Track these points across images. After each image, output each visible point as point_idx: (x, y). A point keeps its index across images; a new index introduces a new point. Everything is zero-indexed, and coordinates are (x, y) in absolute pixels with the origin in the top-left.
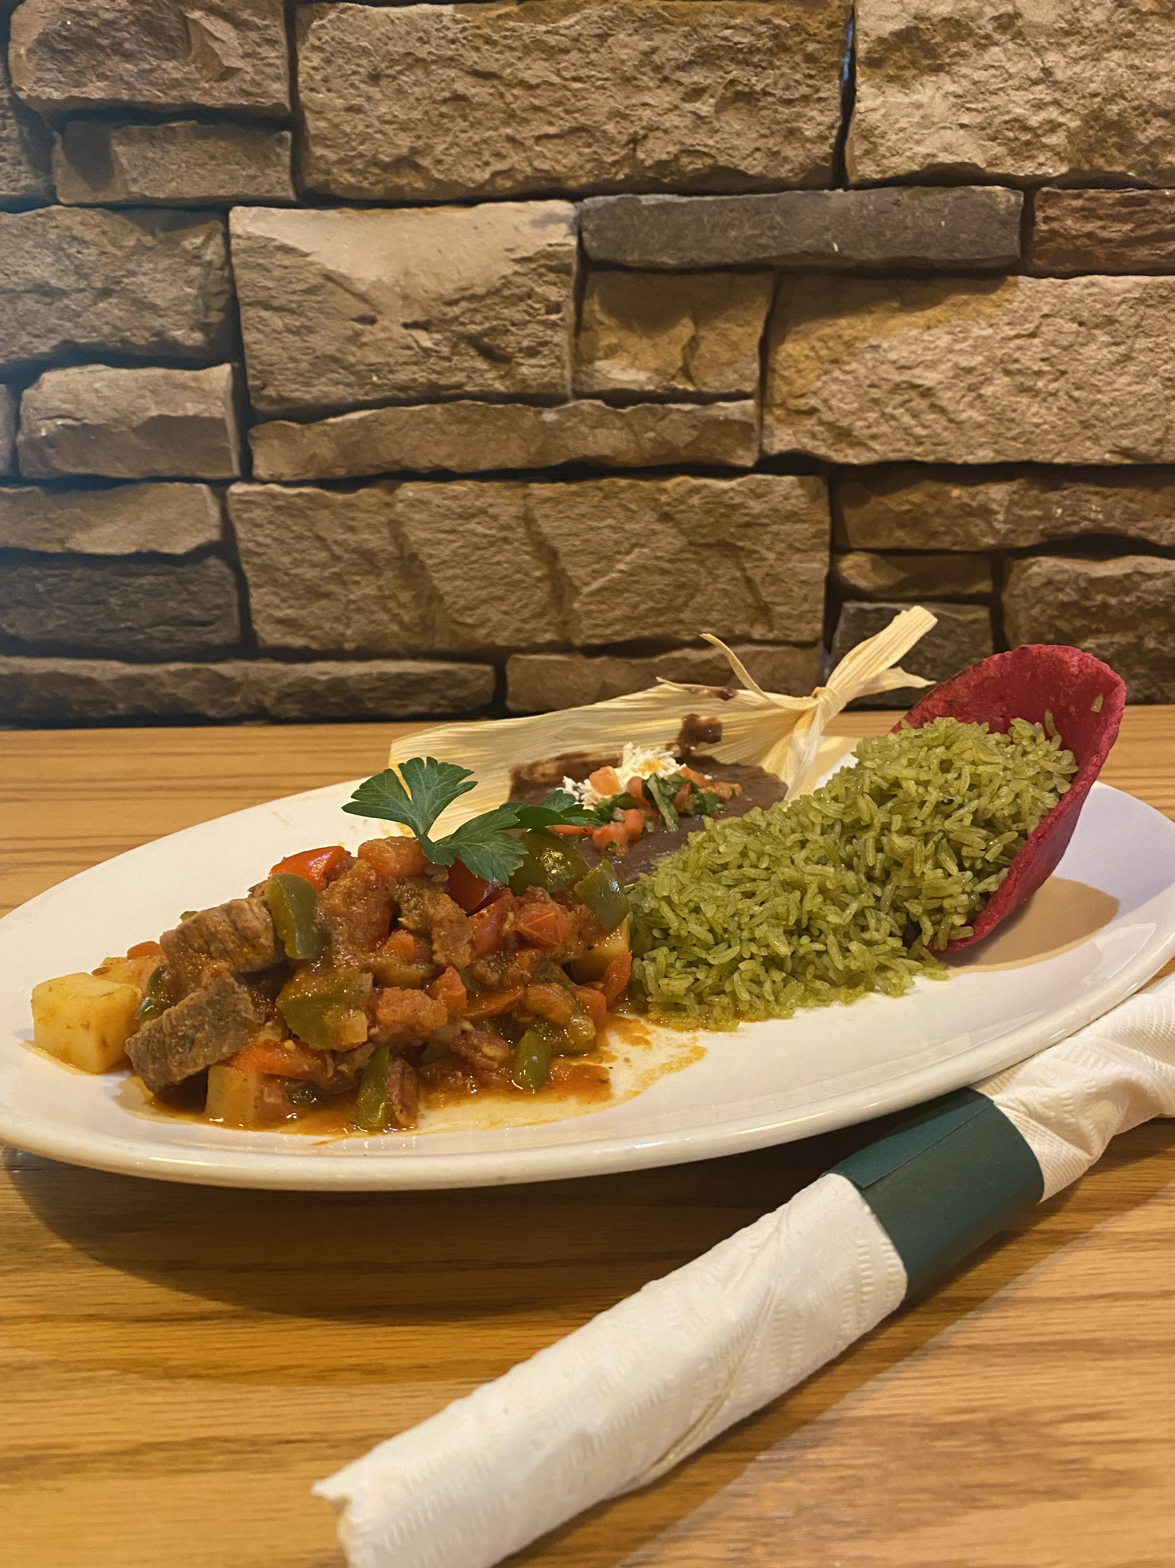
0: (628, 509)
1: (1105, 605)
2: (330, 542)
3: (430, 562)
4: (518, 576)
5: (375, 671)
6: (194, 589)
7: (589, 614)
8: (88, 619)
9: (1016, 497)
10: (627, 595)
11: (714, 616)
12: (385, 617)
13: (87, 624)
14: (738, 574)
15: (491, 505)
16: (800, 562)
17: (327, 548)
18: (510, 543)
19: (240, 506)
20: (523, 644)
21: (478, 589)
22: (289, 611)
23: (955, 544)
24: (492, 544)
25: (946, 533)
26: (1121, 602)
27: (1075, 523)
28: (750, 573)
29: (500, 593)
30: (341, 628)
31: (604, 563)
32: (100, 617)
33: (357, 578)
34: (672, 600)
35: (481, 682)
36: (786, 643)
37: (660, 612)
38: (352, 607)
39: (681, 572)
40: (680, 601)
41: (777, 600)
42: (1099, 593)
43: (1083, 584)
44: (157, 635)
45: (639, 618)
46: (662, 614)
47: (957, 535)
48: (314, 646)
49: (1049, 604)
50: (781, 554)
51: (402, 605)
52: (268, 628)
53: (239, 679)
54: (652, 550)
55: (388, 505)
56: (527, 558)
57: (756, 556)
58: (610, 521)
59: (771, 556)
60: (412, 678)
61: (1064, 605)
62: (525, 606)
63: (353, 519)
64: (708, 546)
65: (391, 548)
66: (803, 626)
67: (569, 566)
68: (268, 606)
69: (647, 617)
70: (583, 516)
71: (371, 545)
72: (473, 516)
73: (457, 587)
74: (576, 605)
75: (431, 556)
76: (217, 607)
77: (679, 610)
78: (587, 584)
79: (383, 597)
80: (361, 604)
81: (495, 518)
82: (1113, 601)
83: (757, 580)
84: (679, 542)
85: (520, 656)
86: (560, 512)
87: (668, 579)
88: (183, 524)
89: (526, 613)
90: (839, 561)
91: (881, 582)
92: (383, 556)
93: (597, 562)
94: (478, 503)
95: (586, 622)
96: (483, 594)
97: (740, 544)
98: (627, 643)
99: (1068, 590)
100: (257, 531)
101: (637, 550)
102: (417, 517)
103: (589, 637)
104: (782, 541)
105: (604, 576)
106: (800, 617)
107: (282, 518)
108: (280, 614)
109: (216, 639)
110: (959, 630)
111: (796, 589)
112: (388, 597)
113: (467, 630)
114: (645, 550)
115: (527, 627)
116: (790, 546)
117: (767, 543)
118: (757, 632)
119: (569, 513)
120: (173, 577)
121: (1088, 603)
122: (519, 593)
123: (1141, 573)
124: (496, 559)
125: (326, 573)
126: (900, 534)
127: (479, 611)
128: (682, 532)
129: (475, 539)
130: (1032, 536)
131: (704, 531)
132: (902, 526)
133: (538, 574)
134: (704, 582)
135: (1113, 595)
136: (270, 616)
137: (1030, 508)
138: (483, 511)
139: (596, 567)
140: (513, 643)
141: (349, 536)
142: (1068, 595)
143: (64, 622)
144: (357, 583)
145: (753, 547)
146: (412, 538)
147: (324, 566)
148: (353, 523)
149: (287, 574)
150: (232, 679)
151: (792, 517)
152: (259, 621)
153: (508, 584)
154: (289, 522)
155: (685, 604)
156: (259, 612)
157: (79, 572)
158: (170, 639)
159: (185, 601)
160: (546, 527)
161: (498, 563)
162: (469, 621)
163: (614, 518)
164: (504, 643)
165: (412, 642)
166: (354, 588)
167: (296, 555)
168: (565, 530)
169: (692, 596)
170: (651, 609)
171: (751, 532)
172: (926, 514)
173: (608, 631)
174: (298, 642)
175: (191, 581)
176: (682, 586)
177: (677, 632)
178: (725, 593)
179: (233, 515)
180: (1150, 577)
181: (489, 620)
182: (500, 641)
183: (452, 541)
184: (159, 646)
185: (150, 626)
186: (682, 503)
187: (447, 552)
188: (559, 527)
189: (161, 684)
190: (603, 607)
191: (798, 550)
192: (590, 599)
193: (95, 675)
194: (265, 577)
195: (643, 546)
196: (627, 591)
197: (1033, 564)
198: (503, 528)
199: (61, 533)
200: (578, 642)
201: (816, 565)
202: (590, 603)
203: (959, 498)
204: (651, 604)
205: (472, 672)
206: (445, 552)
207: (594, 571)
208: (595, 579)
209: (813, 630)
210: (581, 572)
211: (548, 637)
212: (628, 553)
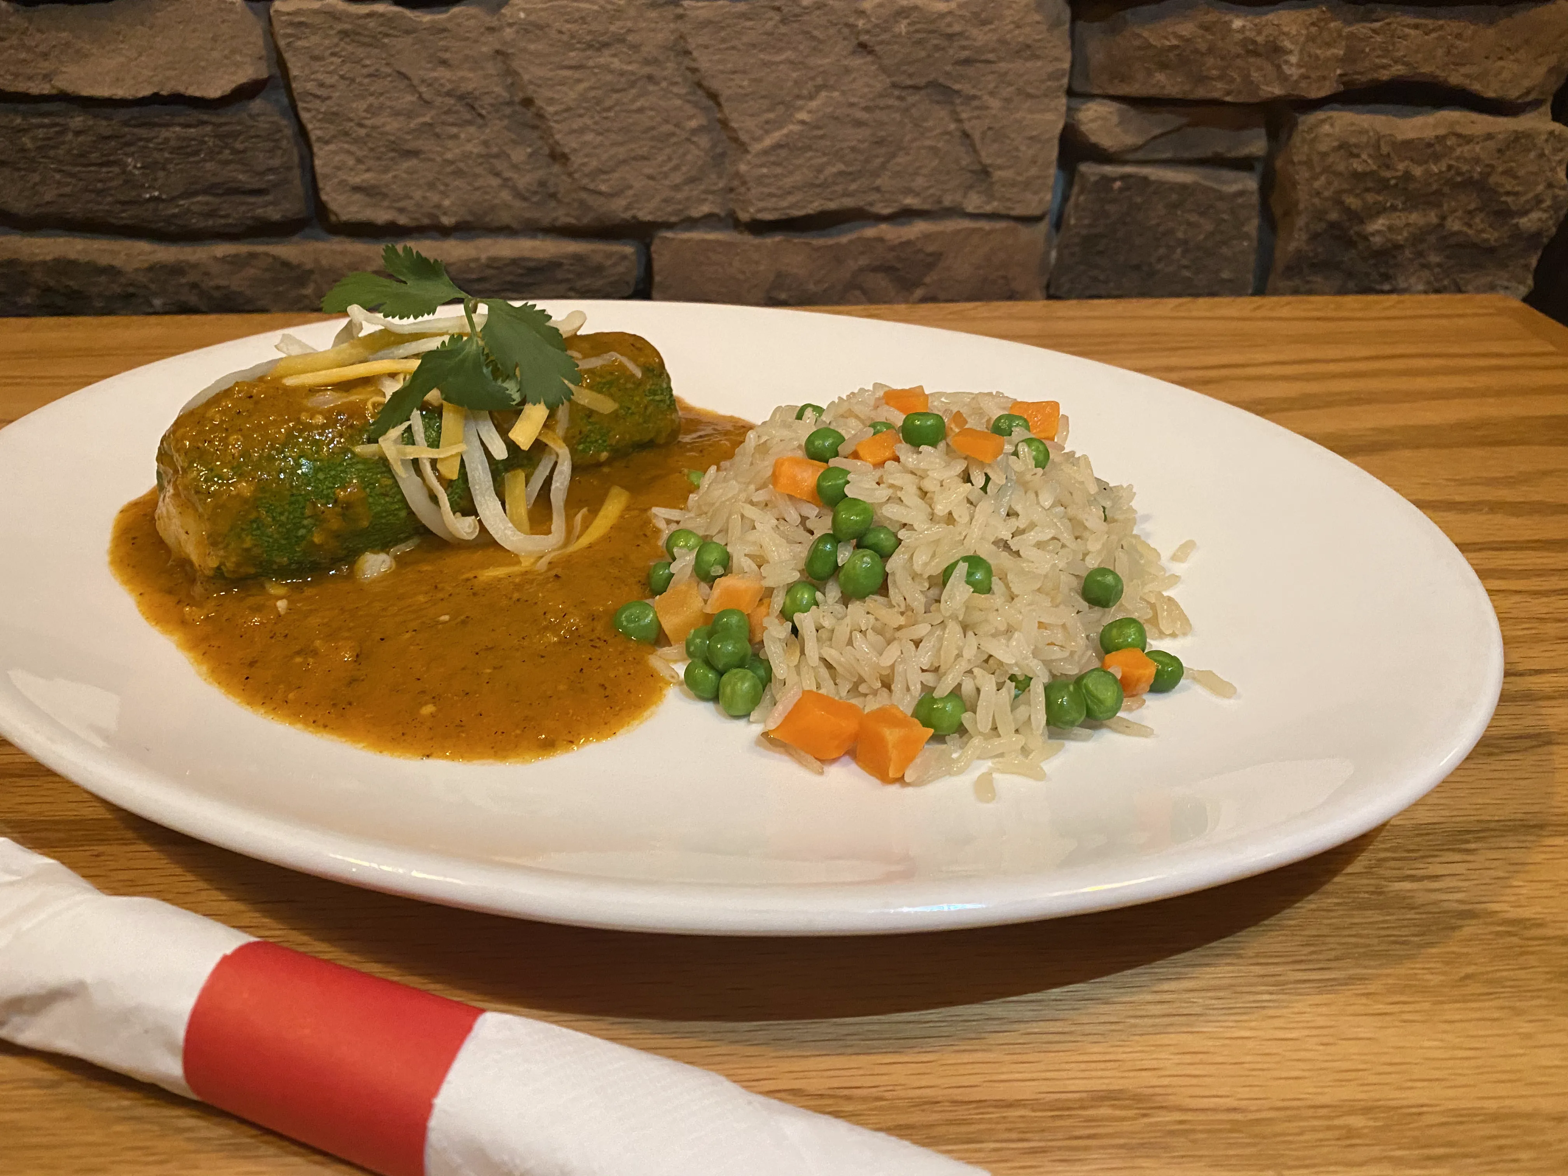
0: (814, 38)
1: (1407, 176)
2: (416, 82)
3: (551, 109)
4: (667, 128)
5: (484, 257)
6: (239, 146)
7: (760, 180)
8: (100, 185)
9: (1313, 29)
10: (809, 154)
11: (920, 182)
12: (495, 182)
13: (99, 192)
14: (952, 126)
15: (630, 31)
16: (1031, 111)
17: (413, 88)
18: (657, 83)
19: (289, 31)
20: (673, 219)
21: (614, 144)
22: (367, 176)
23: (1228, 93)
24: (633, 84)
25: (1220, 78)
26: (1427, 172)
27: (1384, 67)
28: (967, 126)
29: (644, 151)
30: (435, 198)
31: (781, 109)
32: (114, 183)
33: (455, 130)
34: (867, 161)
35: (621, 269)
36: (1007, 217)
37: (852, 176)
38: (449, 169)
39: (881, 124)
40: (878, 161)
41: (999, 161)
42: (1402, 160)
43: (1385, 149)
44: (194, 208)
45: (824, 185)
46: (854, 180)
47: (1233, 80)
48: (402, 220)
49: (1339, 174)
50: (1008, 100)
51: (515, 167)
52: (342, 198)
53: (309, 266)
54: (843, 93)
55: (491, 30)
56: (678, 102)
57: (976, 103)
58: (788, 54)
59: (995, 104)
60: (532, 264)
61: (1357, 176)
62: (676, 168)
63: (446, 49)
64: (916, 88)
65: (498, 90)
66: (1029, 196)
67: (735, 115)
68: (338, 168)
69: (835, 183)
70: (754, 46)
71: (470, 87)
72: (606, 45)
73: (585, 143)
74: (743, 168)
75: (551, 101)
76: (270, 170)
77: (876, 174)
78: (759, 139)
79: (489, 156)
80: (461, 165)
81: (636, 48)
82: (1418, 171)
83: (977, 136)
84: (880, 83)
85: (669, 234)
86: (723, 40)
87: (864, 133)
88: (215, 54)
89: (677, 178)
90: (1078, 110)
91: (1130, 140)
92: (488, 100)
93: (769, 110)
94: (612, 28)
95: (755, 191)
96: (621, 152)
97: (957, 87)
98: (808, 217)
99: (1364, 156)
100: (316, 65)
101: (824, 94)
102: (532, 47)
103: (759, 211)
104: (1010, 84)
105: (781, 128)
106: (1027, 185)
107: (350, 48)
108: (357, 180)
109: (274, 214)
110: (1220, 205)
111: (1023, 148)
112: (497, 156)
113: (602, 200)
114: (836, 94)
115: (679, 196)
116: (1020, 91)
117: (991, 86)
118: (973, 202)
119: (735, 42)
120: (209, 129)
121: (1387, 174)
122: (668, 151)
123: (1459, 136)
124: (638, 104)
125: (412, 125)
126: (1160, 77)
127: (616, 175)
128: (883, 69)
129: (609, 77)
130: (1327, 83)
131: (911, 70)
132: (1163, 66)
133: (693, 124)
134: (908, 137)
135: (1419, 163)
136: (343, 183)
137: (1328, 45)
138: (621, 40)
139: (771, 116)
140: (660, 217)
141: (442, 73)
142: (1363, 163)
143: (68, 190)
144: (455, 137)
145: (973, 92)
146: (526, 77)
147: (410, 115)
148: (447, 56)
149: (361, 125)
150: (299, 266)
151: (1027, 51)
152: (328, 189)
153: (653, 138)
154: (361, 52)
155: (883, 166)
156: (326, 176)
157: (78, 121)
158: (212, 214)
159: (227, 163)
160: (704, 61)
161: (641, 110)
162: (603, 188)
163: (795, 49)
164: (649, 218)
165: (528, 215)
166: (450, 143)
167: (371, 99)
168: (730, 66)
169: (894, 155)
170: (841, 173)
171: (970, 71)
172: (1196, 51)
173: (784, 204)
174: (382, 216)
175: (235, 135)
176: (880, 142)
177: (871, 204)
178: (934, 150)
179: (282, 43)
180: (1468, 140)
181: (630, 187)
182: (644, 215)
183: (579, 81)
184: (197, 223)
185: (182, 196)
186: (885, 30)
187: (573, 95)
188: (719, 61)
189: (207, 274)
190: (779, 170)
191: (1030, 96)
192: (764, 159)
193: (117, 263)
194: (332, 129)
195: (833, 88)
196: (809, 148)
197: (1323, 121)
198: (647, 62)
199: (46, 66)
200: (744, 216)
201: (1050, 116)
202: (762, 166)
203: (1242, 29)
204: (841, 167)
205: (609, 255)
206: (571, 95)
207: (767, 122)
208: (767, 132)
209: (1041, 201)
210: (750, 123)
211: (706, 209)
212: (811, 97)
